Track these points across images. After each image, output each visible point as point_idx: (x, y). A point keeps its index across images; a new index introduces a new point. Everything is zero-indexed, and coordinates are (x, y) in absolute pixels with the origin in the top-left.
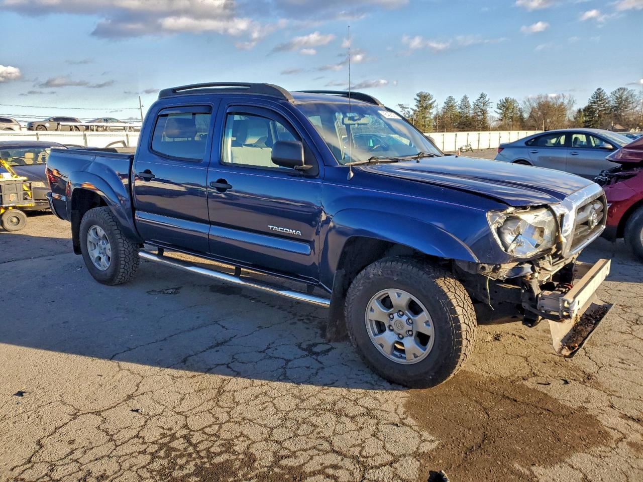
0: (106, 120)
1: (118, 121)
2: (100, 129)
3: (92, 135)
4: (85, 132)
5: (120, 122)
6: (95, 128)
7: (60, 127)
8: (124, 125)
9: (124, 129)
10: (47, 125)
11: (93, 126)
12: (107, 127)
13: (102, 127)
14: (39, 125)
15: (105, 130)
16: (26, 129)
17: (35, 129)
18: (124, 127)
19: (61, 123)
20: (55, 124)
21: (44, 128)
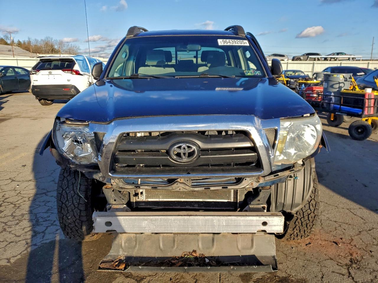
0: (338, 54)
1: (345, 54)
2: (332, 59)
3: (317, 64)
4: (314, 62)
5: (347, 55)
6: (329, 59)
7: (309, 59)
8: (349, 56)
9: (349, 59)
10: (302, 58)
11: (328, 58)
12: (337, 58)
13: (334, 58)
14: (298, 58)
15: (336, 60)
16: (291, 60)
17: (295, 60)
18: (349, 58)
19: (310, 56)
20: (307, 57)
21: (300, 59)
